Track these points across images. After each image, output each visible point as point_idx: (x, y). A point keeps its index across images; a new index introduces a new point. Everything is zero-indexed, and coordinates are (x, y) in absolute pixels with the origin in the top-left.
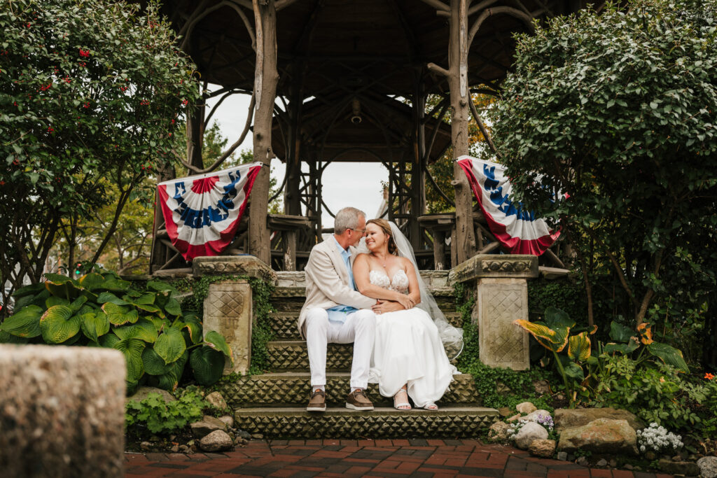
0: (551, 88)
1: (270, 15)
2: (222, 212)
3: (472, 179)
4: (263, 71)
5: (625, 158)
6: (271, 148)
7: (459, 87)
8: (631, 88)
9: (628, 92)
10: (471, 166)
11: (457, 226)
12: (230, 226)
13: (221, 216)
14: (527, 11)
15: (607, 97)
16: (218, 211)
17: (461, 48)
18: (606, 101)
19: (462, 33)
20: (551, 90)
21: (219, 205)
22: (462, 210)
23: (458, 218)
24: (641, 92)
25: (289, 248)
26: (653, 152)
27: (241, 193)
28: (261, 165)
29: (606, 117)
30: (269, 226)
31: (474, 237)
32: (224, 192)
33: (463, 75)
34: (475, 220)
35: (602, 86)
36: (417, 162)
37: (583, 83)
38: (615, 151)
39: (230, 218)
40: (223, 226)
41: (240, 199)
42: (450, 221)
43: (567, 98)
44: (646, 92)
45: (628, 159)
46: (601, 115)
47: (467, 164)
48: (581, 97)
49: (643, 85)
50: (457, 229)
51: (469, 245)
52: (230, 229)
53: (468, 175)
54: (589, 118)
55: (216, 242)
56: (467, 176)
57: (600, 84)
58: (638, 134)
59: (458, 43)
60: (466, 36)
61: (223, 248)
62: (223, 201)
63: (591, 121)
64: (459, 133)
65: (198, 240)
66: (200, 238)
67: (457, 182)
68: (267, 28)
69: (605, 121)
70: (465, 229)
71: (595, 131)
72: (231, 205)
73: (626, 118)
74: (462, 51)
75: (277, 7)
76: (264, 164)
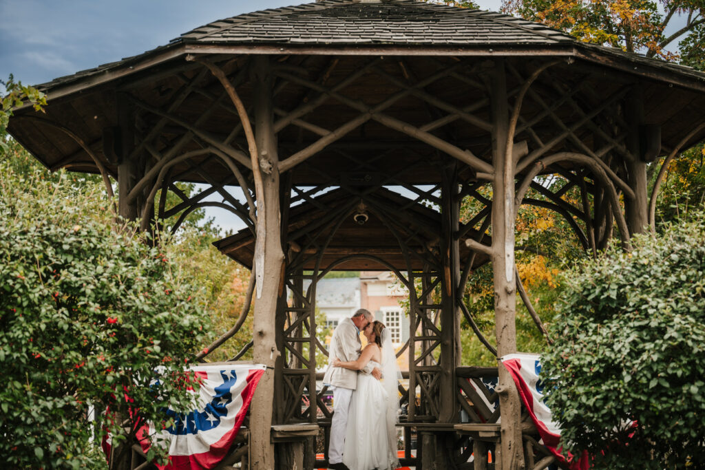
0: (596, 355)
1: (273, 181)
2: (211, 418)
3: (521, 385)
4: (265, 251)
5: (669, 435)
6: (275, 346)
7: (505, 269)
8: (673, 368)
9: (670, 371)
10: (519, 367)
11: (503, 441)
12: (223, 439)
13: (210, 422)
14: (589, 151)
15: (649, 376)
16: (205, 415)
17: (507, 221)
18: (649, 380)
19: (507, 203)
20: (596, 358)
21: (208, 408)
22: (508, 422)
23: (504, 431)
24: (682, 374)
25: (295, 464)
26: (696, 431)
27: (237, 398)
28: (265, 369)
29: (649, 395)
30: (273, 441)
31: (523, 456)
32: (214, 394)
33: (508, 256)
34: (524, 433)
35: (644, 365)
36: (450, 294)
37: (627, 358)
38: (660, 426)
39: (222, 426)
40: (212, 437)
41: (236, 405)
42: (493, 434)
43: (611, 370)
44: (687, 374)
45: (672, 435)
46: (644, 393)
47: (513, 365)
48: (624, 373)
49: (685, 366)
50: (502, 443)
51: (516, 465)
52: (224, 442)
53: (517, 379)
54: (633, 395)
55: (205, 455)
56: (514, 380)
57: (643, 362)
58: (682, 414)
59: (503, 213)
60: (512, 205)
61: (213, 464)
62: (212, 404)
63: (635, 399)
64: (505, 327)
65: (179, 449)
66: (181, 447)
67: (503, 389)
68: (269, 196)
69: (648, 399)
70: (512, 446)
71: (639, 408)
72: (224, 412)
73: (669, 397)
74: (508, 225)
75: (281, 169)
76: (268, 367)
